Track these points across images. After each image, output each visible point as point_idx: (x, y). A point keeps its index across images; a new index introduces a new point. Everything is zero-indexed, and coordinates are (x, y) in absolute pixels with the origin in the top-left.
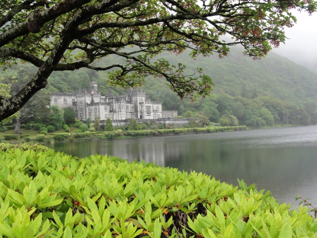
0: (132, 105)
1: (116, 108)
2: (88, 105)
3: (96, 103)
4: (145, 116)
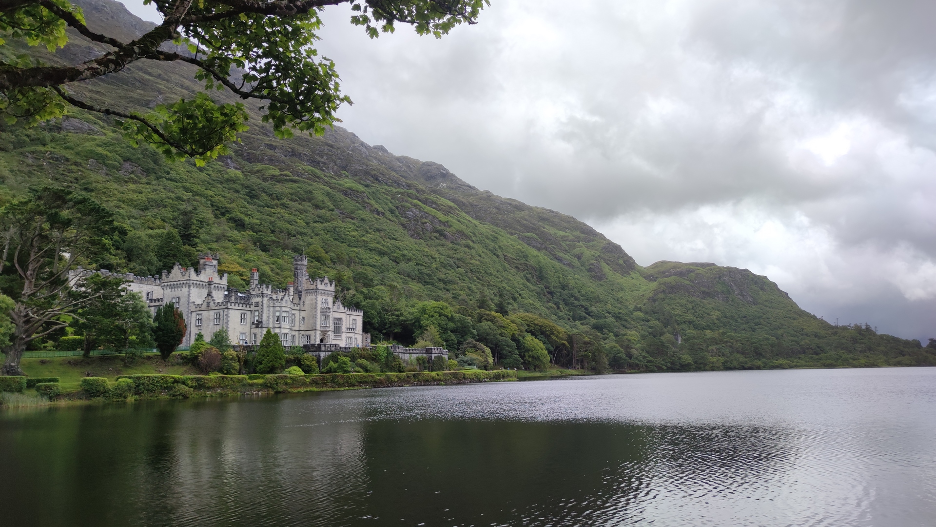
0: (303, 314)
1: (268, 317)
2: (194, 307)
3: (221, 304)
4: (330, 340)
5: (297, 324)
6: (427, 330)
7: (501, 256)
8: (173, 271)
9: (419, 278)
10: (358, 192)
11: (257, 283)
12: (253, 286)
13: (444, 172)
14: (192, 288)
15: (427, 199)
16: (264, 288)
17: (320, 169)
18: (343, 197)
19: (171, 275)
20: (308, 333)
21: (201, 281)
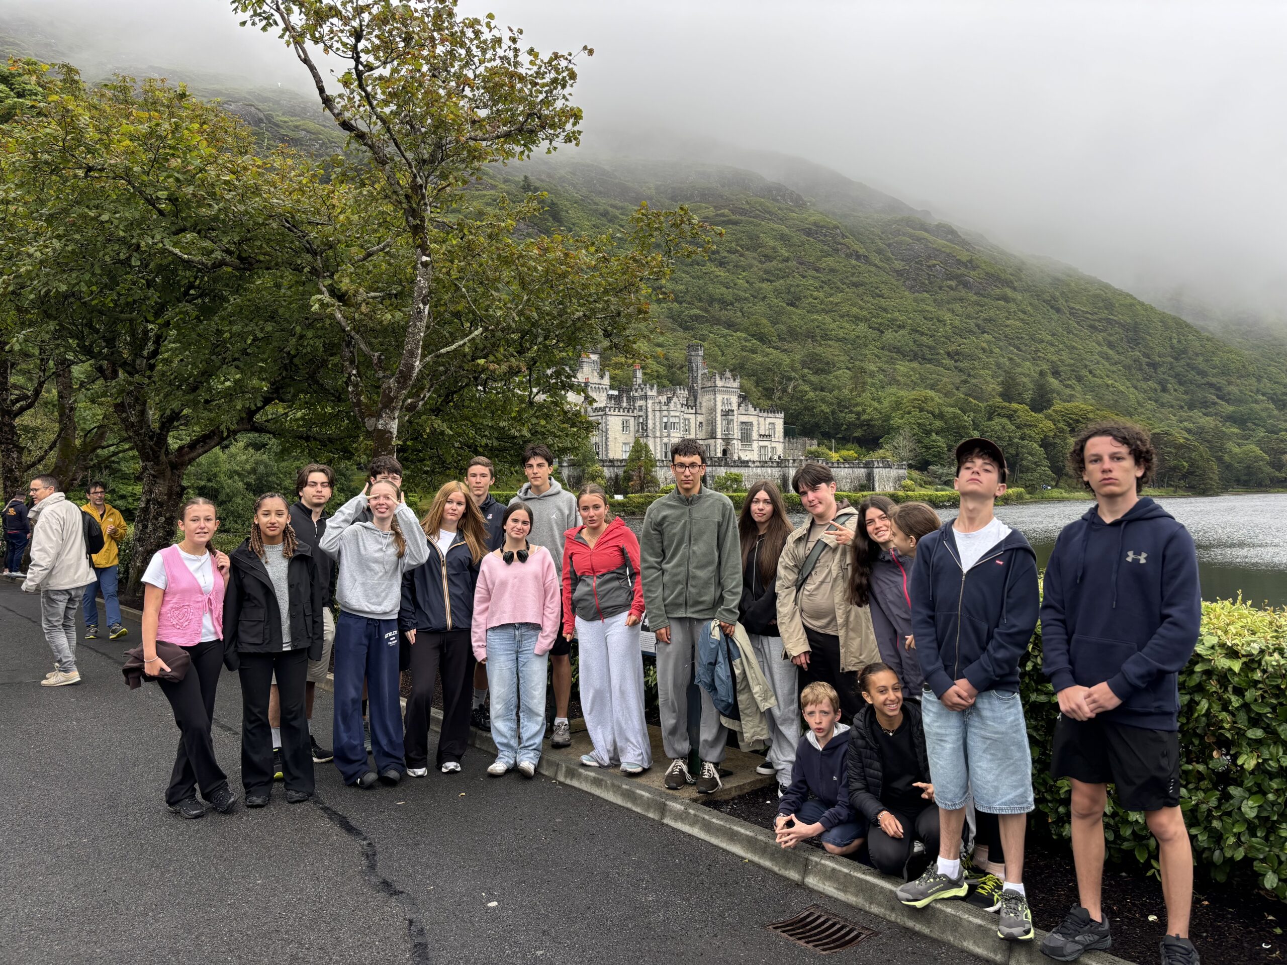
0: (700, 418)
1: (654, 423)
4: (736, 451)
9: (915, 354)
10: (827, 228)
11: (641, 382)
12: (637, 387)
16: (649, 388)
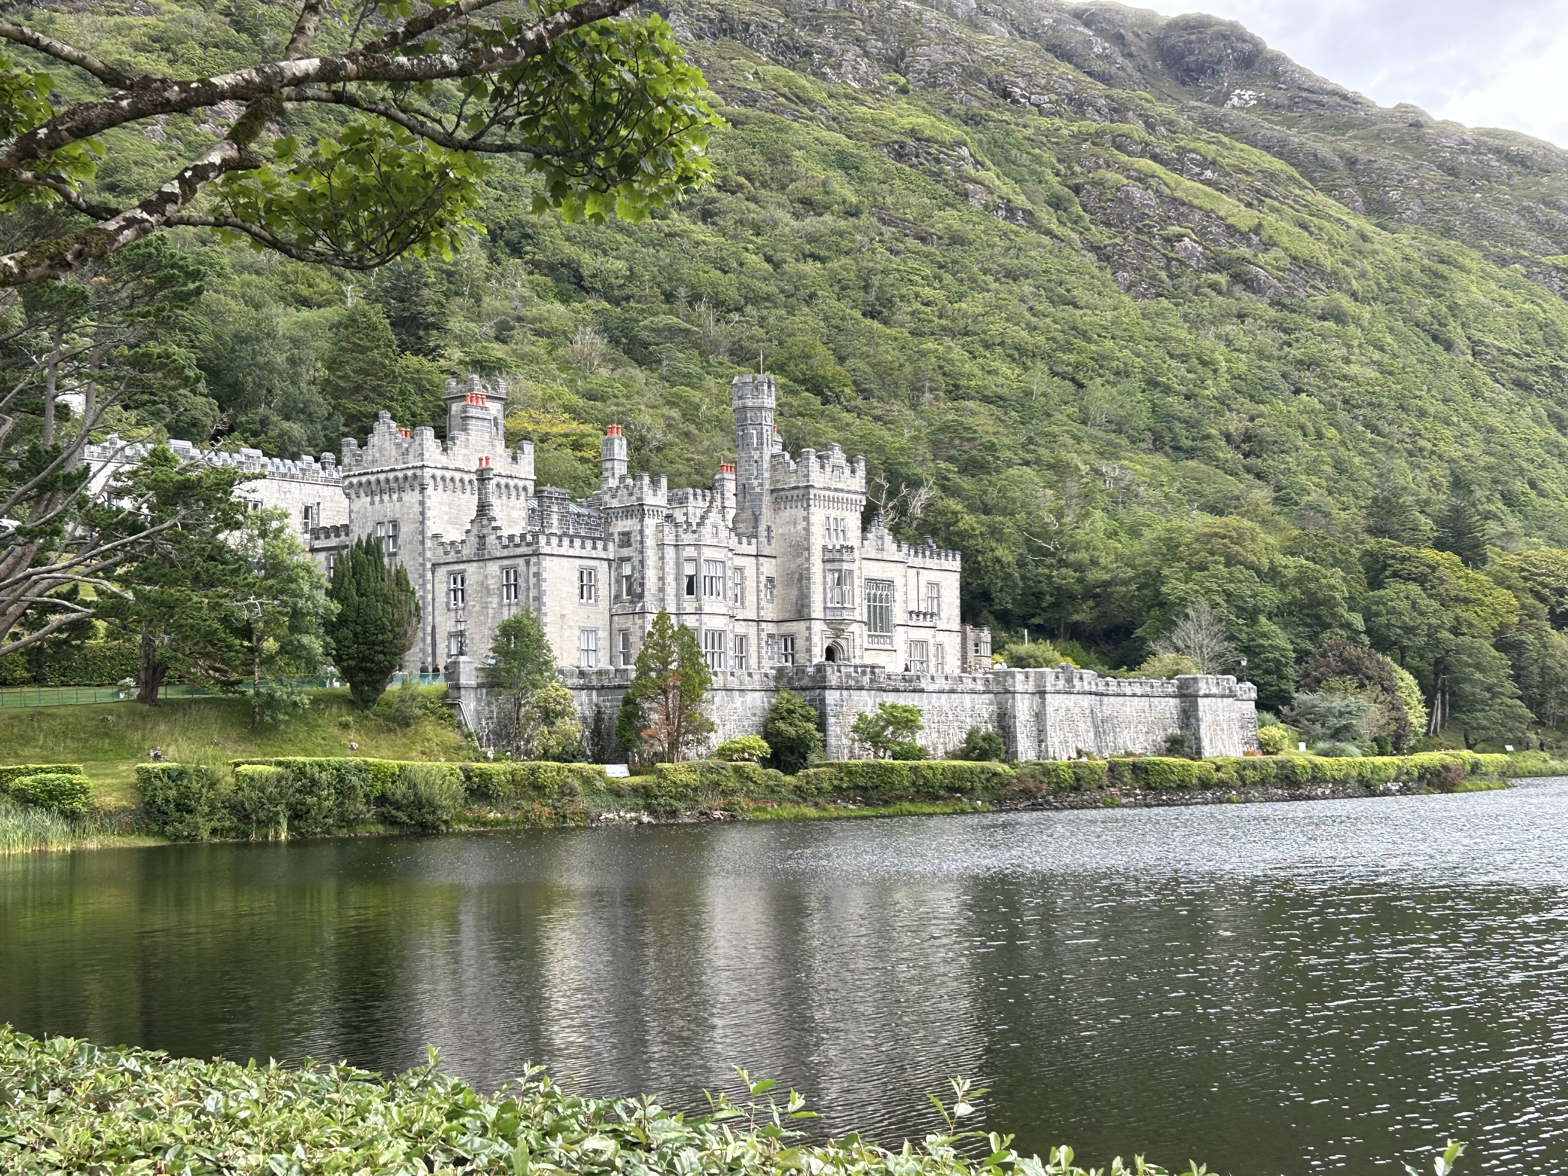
0: (769, 567)
1: (662, 579)
2: (440, 551)
3: (517, 540)
4: (858, 652)
5: (751, 598)
6: (1187, 616)
7: (1462, 343)
8: (374, 440)
9: (1157, 438)
10: (942, 144)
11: (624, 471)
12: (613, 483)
13: (1247, 47)
14: (430, 491)
15: (1182, 151)
16: (645, 488)
17: (814, 74)
18: (891, 164)
19: (370, 453)
20: (786, 628)
21: (457, 470)
